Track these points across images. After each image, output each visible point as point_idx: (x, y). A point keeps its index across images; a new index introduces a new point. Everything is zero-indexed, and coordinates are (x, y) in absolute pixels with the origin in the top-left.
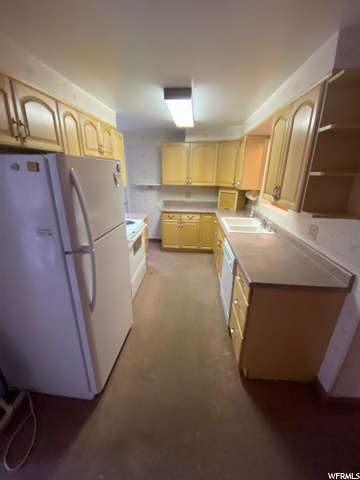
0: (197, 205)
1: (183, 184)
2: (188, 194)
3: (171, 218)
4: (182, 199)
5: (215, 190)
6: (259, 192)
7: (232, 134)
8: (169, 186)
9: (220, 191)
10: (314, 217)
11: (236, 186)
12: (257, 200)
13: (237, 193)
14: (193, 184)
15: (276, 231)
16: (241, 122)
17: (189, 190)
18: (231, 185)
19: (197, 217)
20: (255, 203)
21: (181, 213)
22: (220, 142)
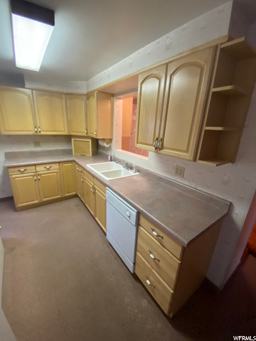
0: (50, 153)
1: (30, 133)
2: (37, 144)
3: (22, 172)
4: (32, 148)
5: (68, 138)
6: (111, 140)
7: (78, 88)
8: (9, 136)
9: (73, 140)
10: (217, 165)
11: (90, 135)
12: (110, 146)
13: (90, 141)
14: (42, 133)
15: (139, 171)
16: (87, 78)
17: (37, 139)
18: (85, 135)
19: (55, 167)
20: (109, 149)
21: (35, 165)
22: (66, 94)
